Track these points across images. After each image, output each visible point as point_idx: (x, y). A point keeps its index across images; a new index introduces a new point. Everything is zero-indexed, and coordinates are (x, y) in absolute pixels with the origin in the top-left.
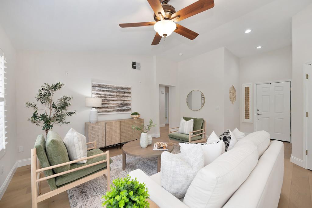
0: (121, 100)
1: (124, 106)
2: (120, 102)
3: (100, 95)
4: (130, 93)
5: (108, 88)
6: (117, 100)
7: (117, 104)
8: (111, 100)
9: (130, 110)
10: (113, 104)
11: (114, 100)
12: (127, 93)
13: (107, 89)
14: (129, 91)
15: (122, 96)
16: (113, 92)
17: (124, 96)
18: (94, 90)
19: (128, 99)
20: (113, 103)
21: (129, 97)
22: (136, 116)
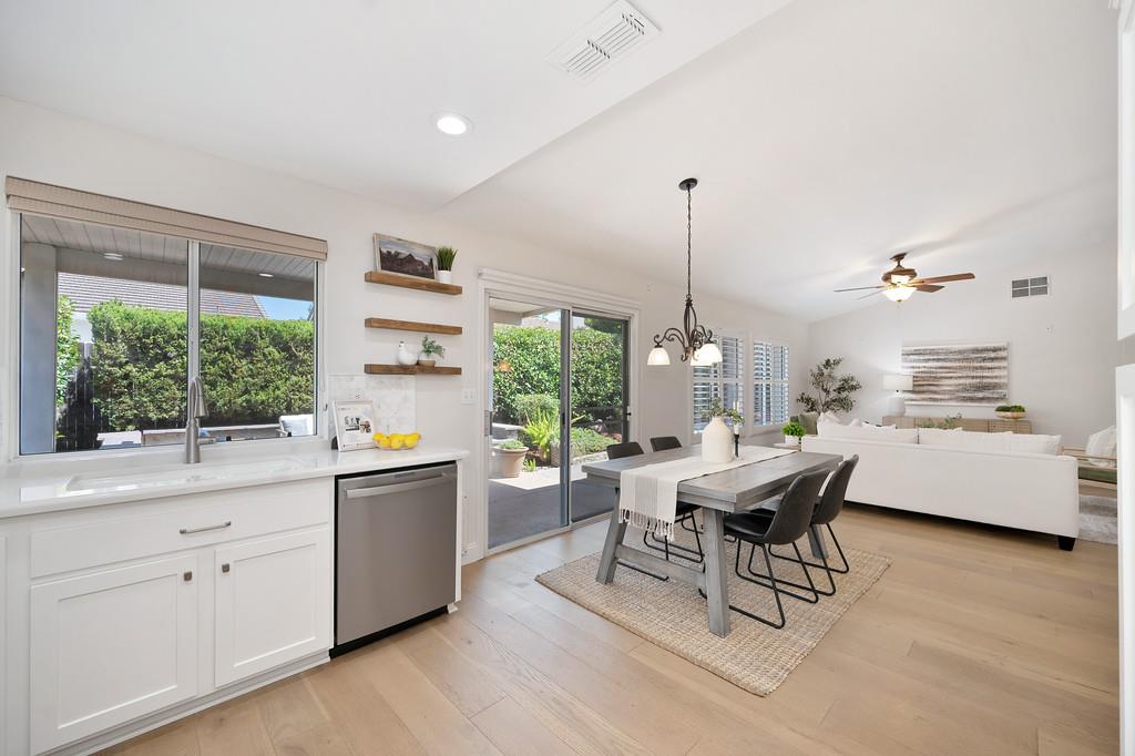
0: (973, 377)
1: (983, 390)
2: (971, 381)
3: (919, 370)
4: (1004, 359)
5: (938, 354)
6: (960, 377)
7: (959, 385)
8: (946, 378)
9: (1003, 398)
11: (951, 378)
12: (992, 359)
13: (935, 357)
14: (1002, 354)
15: (976, 368)
16: (951, 361)
17: (981, 368)
18: (905, 361)
19: (997, 373)
20: (948, 385)
21: (999, 368)
22: (1015, 414)
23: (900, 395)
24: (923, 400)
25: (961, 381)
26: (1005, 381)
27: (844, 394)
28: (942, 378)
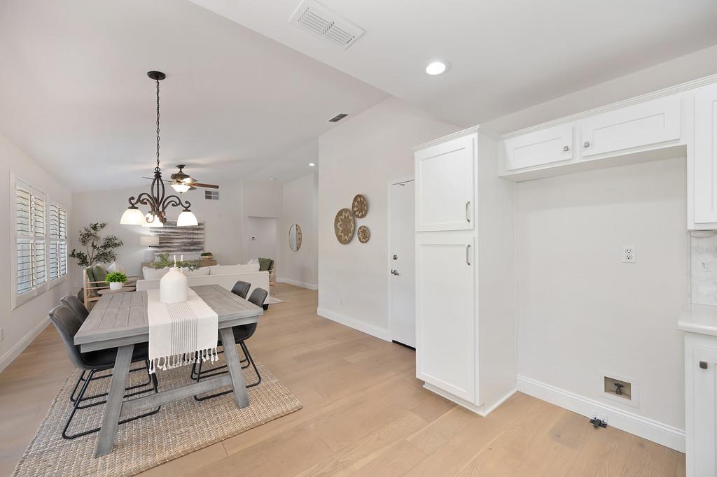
0: (189, 238)
1: (194, 246)
2: (187, 240)
4: (202, 229)
5: (171, 224)
7: (182, 243)
9: (202, 249)
12: (198, 229)
13: (170, 226)
14: (201, 227)
15: (190, 233)
17: (193, 233)
19: (200, 236)
20: (177, 242)
21: (200, 234)
22: (207, 257)
23: (151, 249)
25: (184, 240)
26: (202, 240)
27: (108, 250)
28: (174, 238)
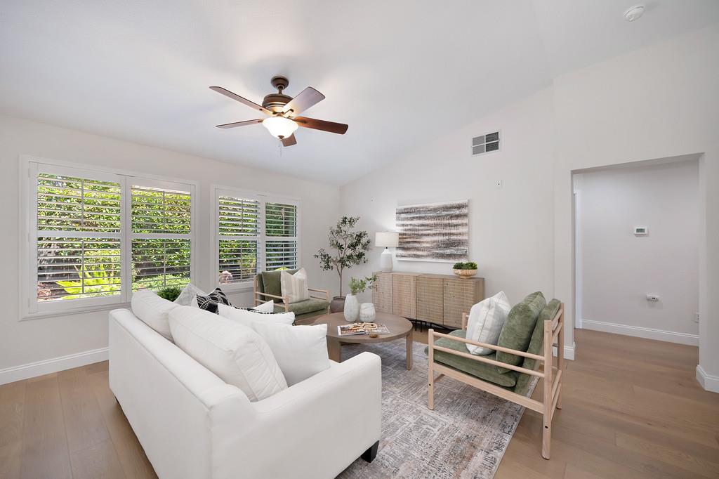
0: (444, 234)
1: (451, 247)
3: (405, 228)
4: (465, 215)
6: (435, 235)
7: (434, 242)
8: (425, 235)
9: (464, 255)
10: (427, 242)
11: (428, 235)
12: (458, 216)
13: (418, 215)
14: (464, 211)
15: (446, 225)
16: (428, 219)
17: (450, 225)
18: (398, 219)
19: (461, 230)
21: (462, 225)
22: (469, 271)
23: (387, 252)
24: (410, 256)
25: (436, 238)
26: (465, 237)
28: (422, 235)
